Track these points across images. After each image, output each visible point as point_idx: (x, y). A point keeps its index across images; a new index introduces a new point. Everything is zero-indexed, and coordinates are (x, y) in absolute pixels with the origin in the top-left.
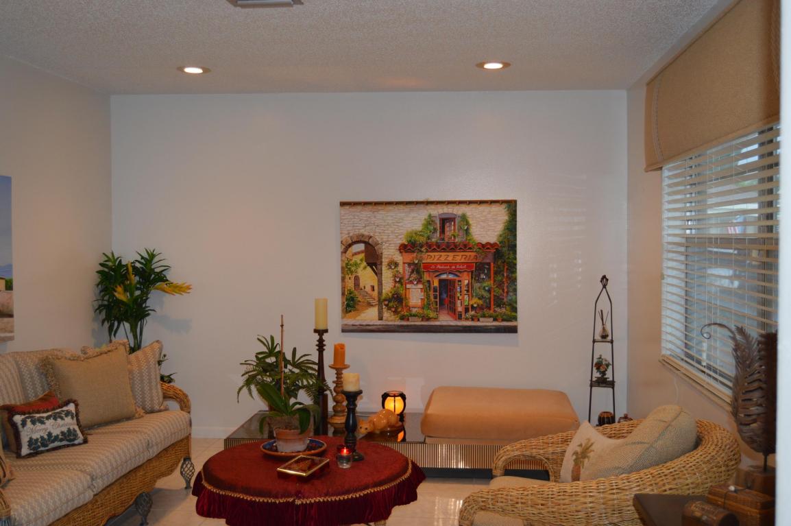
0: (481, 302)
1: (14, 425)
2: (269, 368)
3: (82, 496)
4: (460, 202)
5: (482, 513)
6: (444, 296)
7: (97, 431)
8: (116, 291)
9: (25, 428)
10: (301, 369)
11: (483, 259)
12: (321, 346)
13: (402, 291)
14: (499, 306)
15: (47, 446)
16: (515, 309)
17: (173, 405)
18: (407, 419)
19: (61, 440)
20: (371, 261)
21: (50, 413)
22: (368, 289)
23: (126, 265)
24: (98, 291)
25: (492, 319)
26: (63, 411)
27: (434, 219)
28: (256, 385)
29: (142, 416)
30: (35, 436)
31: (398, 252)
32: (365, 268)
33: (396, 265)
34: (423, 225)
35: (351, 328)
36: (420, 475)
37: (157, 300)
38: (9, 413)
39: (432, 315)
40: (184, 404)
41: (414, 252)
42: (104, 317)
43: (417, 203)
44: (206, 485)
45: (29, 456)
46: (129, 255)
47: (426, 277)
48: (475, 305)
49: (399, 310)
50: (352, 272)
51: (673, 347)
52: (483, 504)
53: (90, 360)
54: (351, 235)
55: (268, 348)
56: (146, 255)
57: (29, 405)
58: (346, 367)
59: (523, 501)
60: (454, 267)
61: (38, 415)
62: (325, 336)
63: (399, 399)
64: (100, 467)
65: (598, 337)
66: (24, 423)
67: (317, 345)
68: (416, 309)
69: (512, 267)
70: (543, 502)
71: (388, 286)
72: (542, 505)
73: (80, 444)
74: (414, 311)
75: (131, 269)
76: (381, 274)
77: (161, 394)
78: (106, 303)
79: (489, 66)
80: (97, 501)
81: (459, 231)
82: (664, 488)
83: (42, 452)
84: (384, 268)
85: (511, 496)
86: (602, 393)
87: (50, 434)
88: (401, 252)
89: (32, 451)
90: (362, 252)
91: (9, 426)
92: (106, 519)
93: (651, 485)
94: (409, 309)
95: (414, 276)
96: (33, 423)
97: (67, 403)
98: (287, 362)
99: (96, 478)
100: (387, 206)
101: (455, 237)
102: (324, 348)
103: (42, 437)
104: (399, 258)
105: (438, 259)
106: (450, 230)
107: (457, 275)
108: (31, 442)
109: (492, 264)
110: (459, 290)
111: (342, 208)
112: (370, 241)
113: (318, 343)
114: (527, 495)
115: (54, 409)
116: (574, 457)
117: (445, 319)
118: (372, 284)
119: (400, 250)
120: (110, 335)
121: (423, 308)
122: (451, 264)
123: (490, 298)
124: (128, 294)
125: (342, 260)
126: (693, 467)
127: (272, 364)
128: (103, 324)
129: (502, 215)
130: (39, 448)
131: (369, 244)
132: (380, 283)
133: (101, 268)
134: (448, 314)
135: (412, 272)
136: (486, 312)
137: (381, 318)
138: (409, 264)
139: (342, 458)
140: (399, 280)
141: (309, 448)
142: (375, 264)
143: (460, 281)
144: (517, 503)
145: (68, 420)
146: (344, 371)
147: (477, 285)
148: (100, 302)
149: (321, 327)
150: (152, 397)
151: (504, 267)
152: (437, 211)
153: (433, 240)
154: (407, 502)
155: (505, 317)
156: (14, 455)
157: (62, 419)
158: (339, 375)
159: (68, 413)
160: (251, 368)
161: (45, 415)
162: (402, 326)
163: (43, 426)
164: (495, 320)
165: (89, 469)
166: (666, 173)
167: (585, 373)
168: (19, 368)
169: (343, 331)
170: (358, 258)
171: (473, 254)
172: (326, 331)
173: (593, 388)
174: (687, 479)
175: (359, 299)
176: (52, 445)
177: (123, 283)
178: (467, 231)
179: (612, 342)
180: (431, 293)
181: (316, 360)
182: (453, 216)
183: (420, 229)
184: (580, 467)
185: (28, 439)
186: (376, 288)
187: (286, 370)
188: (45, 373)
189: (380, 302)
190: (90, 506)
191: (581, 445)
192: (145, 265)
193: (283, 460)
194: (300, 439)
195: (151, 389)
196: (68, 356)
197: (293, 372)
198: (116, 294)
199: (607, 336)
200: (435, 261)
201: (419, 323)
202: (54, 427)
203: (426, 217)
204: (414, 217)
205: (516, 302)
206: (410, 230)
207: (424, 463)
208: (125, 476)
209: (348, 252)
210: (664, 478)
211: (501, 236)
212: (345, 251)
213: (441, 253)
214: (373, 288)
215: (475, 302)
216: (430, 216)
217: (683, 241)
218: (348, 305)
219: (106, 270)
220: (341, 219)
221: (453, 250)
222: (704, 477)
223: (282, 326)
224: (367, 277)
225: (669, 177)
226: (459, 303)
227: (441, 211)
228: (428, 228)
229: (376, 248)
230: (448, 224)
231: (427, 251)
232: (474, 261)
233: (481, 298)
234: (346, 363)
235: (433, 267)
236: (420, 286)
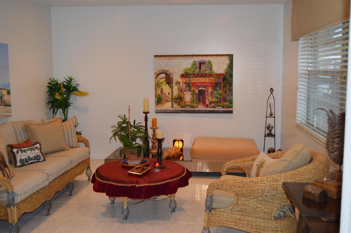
0: (217, 100)
1: (13, 153)
2: (123, 129)
3: (44, 183)
4: (208, 55)
5: (217, 190)
6: (201, 97)
7: (49, 156)
8: (55, 95)
9: (18, 154)
10: (138, 129)
11: (218, 81)
12: (146, 119)
13: (182, 95)
14: (225, 101)
15: (28, 162)
16: (232, 103)
17: (82, 145)
18: (184, 151)
19: (34, 160)
20: (168, 82)
21: (29, 148)
22: (167, 94)
23: (60, 84)
24: (48, 95)
25: (222, 107)
26: (34, 147)
27: (196, 63)
28: (118, 136)
29: (69, 150)
30: (22, 158)
31: (180, 78)
32: (165, 85)
33: (179, 83)
34: (191, 65)
35: (160, 111)
36: (190, 175)
37: (73, 99)
38: (11, 148)
39: (195, 105)
40: (87, 144)
41: (187, 78)
42: (51, 106)
43: (189, 56)
44: (97, 179)
45: (20, 166)
46: (61, 79)
47: (192, 89)
48: (214, 101)
49: (181, 103)
50: (160, 87)
51: (301, 120)
52: (217, 186)
53: (45, 125)
54: (159, 70)
55: (123, 120)
56: (68, 79)
57: (20, 144)
58: (157, 128)
59: (235, 185)
60: (205, 84)
61: (23, 149)
62: (148, 115)
63: (180, 142)
64: (51, 171)
65: (268, 115)
66: (18, 152)
67: (144, 119)
68: (188, 103)
69: (231, 84)
70: (244, 186)
71: (176, 93)
72: (243, 187)
73: (42, 161)
74: (187, 104)
75: (62, 85)
76: (173, 87)
77: (76, 140)
78: (51, 100)
80: (50, 185)
81: (207, 68)
82: (296, 180)
83: (26, 165)
84: (174, 85)
85: (229, 183)
86: (270, 140)
87: (29, 157)
89: (21, 164)
90: (164, 78)
91: (11, 153)
92: (54, 193)
93: (290, 178)
94: (185, 103)
95: (187, 88)
96: (22, 152)
97: (36, 144)
98: (131, 126)
99: (50, 176)
100: (175, 57)
101: (205, 71)
102: (148, 120)
103: (26, 158)
104: (180, 80)
105: (198, 81)
106: (203, 68)
107: (206, 88)
108: (21, 160)
109: (222, 83)
110: (207, 94)
111: (155, 58)
112: (168, 73)
113: (145, 118)
114: (236, 183)
115: (30, 146)
116: (257, 167)
117: (201, 107)
118: (169, 92)
119: (181, 76)
120: (54, 114)
121: (191, 102)
122: (204, 83)
123: (221, 98)
124: (61, 96)
125: (155, 81)
126: (309, 171)
127: (125, 127)
128: (50, 109)
129: (226, 61)
130: (24, 163)
131: (167, 74)
132: (172, 91)
133: (49, 85)
134: (202, 105)
135: (186, 86)
136: (219, 104)
137: (172, 107)
138: (185, 83)
139: (156, 167)
140: (181, 90)
141: (141, 163)
142: (170, 83)
143: (207, 90)
144: (232, 186)
145: (37, 151)
146: (156, 130)
147: (215, 92)
148: (49, 100)
149: (146, 111)
150: (73, 141)
151: (227, 84)
152: (197, 59)
153: (196, 72)
154: (184, 186)
155: (227, 106)
156: (14, 166)
157: (34, 150)
158: (154, 132)
159: (36, 148)
160: (115, 129)
161: (27, 149)
162: (182, 110)
163: (26, 154)
164: (223, 107)
165: (46, 172)
166: (300, 42)
167: (262, 131)
168: (15, 129)
169: (156, 112)
170: (162, 80)
171: (213, 79)
172: (148, 112)
173: (266, 138)
174: (306, 176)
175: (163, 98)
176: (30, 162)
177: (58, 91)
178: (211, 68)
179: (274, 117)
180: (195, 96)
181: (144, 126)
182: (205, 62)
183: (190, 67)
184: (259, 171)
185: (20, 159)
186: (170, 94)
187: (131, 130)
188: (26, 130)
189: (172, 100)
190: (47, 188)
191: (260, 162)
192: (68, 84)
193: (131, 168)
194: (138, 159)
195: (72, 138)
196: (36, 123)
197: (134, 131)
198: (56, 96)
199: (272, 115)
200: (197, 82)
201: (189, 109)
202: (31, 154)
203: (193, 62)
204: (187, 62)
205: (232, 100)
206: (185, 68)
207: (191, 170)
208: (62, 175)
209: (158, 78)
210: (296, 175)
211: (226, 70)
212: (156, 77)
213: (199, 78)
214: (169, 94)
215: (214, 100)
216: (194, 61)
217: (307, 72)
218: (158, 101)
219: (51, 86)
220: (155, 63)
221: (204, 77)
222: (313, 175)
223: (129, 110)
224: (166, 89)
225: (302, 44)
226: (207, 100)
227: (199, 59)
228: (193, 67)
229: (170, 76)
230: (202, 65)
231: (193, 77)
232: (214, 81)
233: (217, 98)
234: (157, 127)
235: (196, 84)
236: (190, 93)
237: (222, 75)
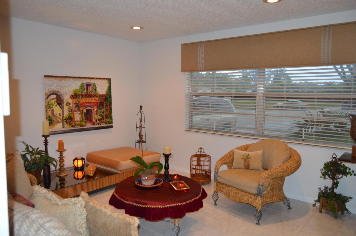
0: (101, 117)
4: (93, 78)
6: (88, 116)
11: (101, 101)
12: (46, 143)
13: (72, 115)
14: (107, 118)
16: (112, 119)
20: (59, 103)
22: (58, 115)
27: (84, 84)
31: (70, 99)
32: (56, 105)
33: (70, 104)
34: (80, 87)
39: (84, 124)
41: (76, 98)
47: (81, 109)
48: (99, 119)
49: (71, 123)
50: (50, 108)
54: (50, 90)
58: (65, 150)
60: (91, 104)
62: (48, 138)
68: (78, 122)
69: (110, 104)
71: (66, 114)
74: (77, 123)
76: (63, 108)
79: (135, 28)
81: (93, 89)
84: (65, 105)
88: (71, 98)
90: (55, 98)
94: (75, 122)
95: (77, 108)
100: (65, 78)
101: (91, 92)
102: (48, 143)
104: (70, 101)
105: (86, 101)
106: (90, 89)
107: (93, 108)
109: (104, 103)
110: (93, 113)
111: (45, 78)
112: (58, 94)
113: (44, 142)
117: (89, 125)
118: (59, 113)
119: (71, 97)
121: (81, 122)
122: (90, 103)
123: (104, 116)
125: (46, 102)
129: (106, 83)
131: (58, 95)
132: (63, 112)
134: (90, 123)
135: (76, 107)
136: (103, 121)
137: (63, 127)
138: (75, 104)
140: (71, 111)
142: (61, 104)
143: (93, 110)
147: (99, 111)
149: (46, 134)
151: (108, 103)
152: (85, 81)
153: (84, 93)
155: (109, 122)
158: (61, 154)
162: (73, 130)
164: (106, 124)
170: (53, 101)
171: (98, 99)
172: (48, 136)
175: (54, 120)
178: (95, 90)
180: (84, 115)
182: (90, 84)
183: (78, 88)
186: (61, 114)
189: (63, 120)
200: (84, 102)
201: (79, 128)
203: (81, 84)
204: (76, 83)
205: (112, 117)
206: (74, 89)
209: (49, 98)
211: (106, 92)
212: (47, 98)
213: (87, 99)
214: (60, 114)
215: (99, 117)
216: (82, 83)
218: (50, 123)
220: (45, 83)
221: (91, 97)
224: (57, 110)
226: (93, 118)
227: (86, 82)
228: (82, 89)
229: (61, 97)
230: (89, 87)
231: (81, 98)
232: (98, 102)
233: (101, 116)
234: (65, 148)
235: (84, 104)
236: (79, 112)
237: (104, 95)
